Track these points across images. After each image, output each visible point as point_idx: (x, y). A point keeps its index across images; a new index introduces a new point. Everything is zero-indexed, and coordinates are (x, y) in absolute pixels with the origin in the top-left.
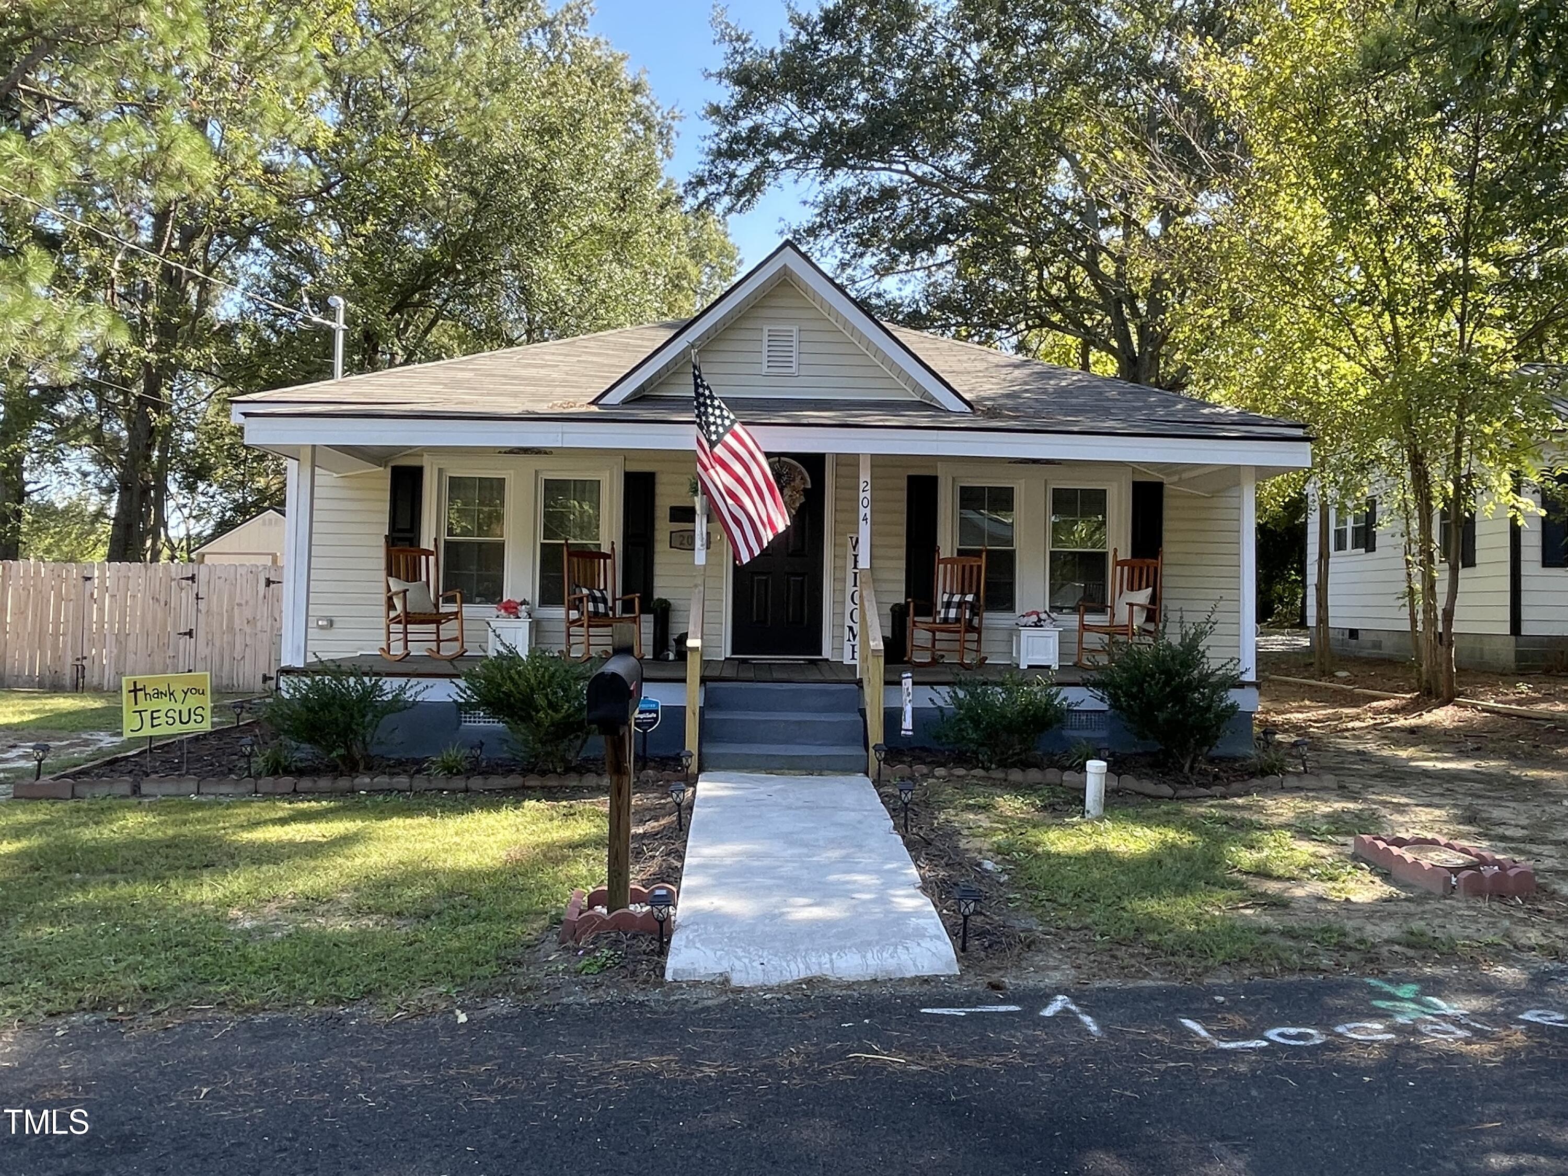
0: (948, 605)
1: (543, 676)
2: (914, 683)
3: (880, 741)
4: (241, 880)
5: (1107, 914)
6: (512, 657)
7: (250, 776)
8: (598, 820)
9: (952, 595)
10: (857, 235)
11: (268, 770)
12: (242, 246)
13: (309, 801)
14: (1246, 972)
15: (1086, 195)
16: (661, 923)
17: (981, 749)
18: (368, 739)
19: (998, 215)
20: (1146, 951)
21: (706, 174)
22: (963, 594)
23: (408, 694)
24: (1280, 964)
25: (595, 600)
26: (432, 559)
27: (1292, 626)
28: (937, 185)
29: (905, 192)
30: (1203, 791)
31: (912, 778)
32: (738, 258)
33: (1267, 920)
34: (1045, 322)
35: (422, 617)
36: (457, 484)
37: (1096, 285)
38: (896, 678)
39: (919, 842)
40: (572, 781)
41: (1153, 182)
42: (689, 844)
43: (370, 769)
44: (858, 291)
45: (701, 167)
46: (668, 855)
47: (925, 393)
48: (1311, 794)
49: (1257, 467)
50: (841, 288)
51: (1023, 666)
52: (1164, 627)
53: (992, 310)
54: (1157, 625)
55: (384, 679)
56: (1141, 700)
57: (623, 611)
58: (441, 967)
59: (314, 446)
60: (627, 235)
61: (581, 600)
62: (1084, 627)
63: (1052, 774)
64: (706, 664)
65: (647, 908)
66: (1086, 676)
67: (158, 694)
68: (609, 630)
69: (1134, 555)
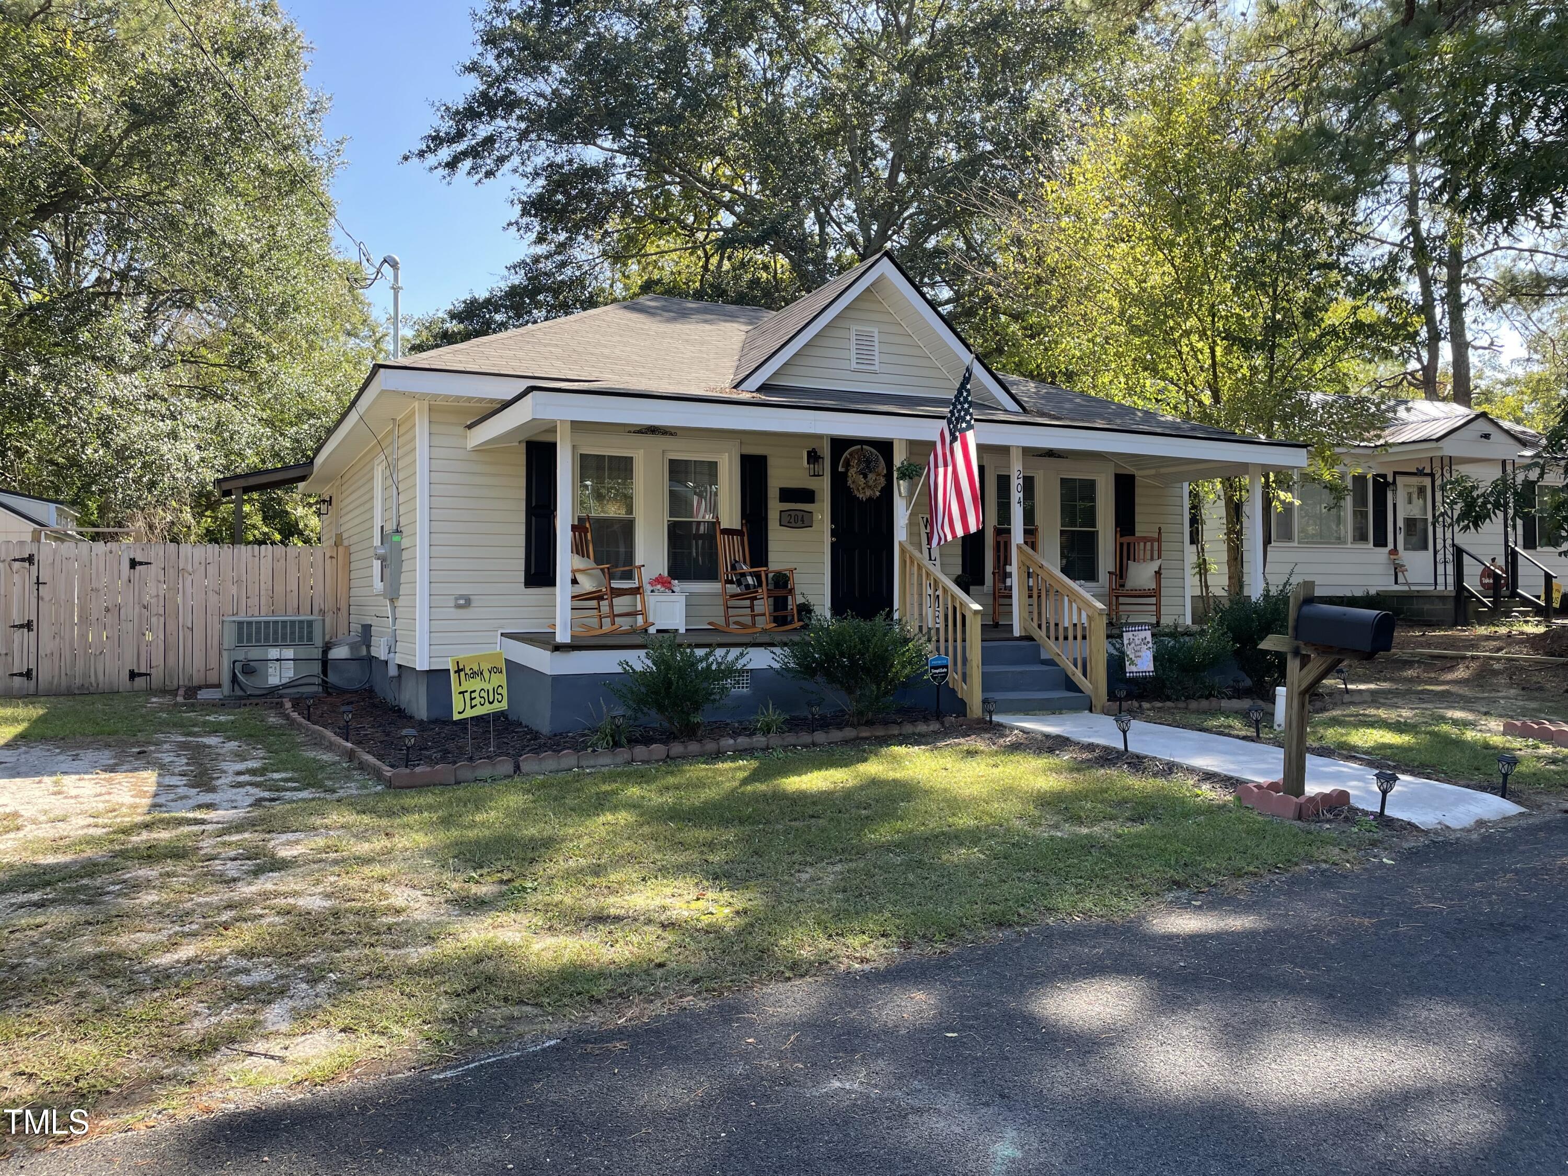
47: (985, 393)
67: (474, 674)
68: (748, 603)
69: (1116, 534)
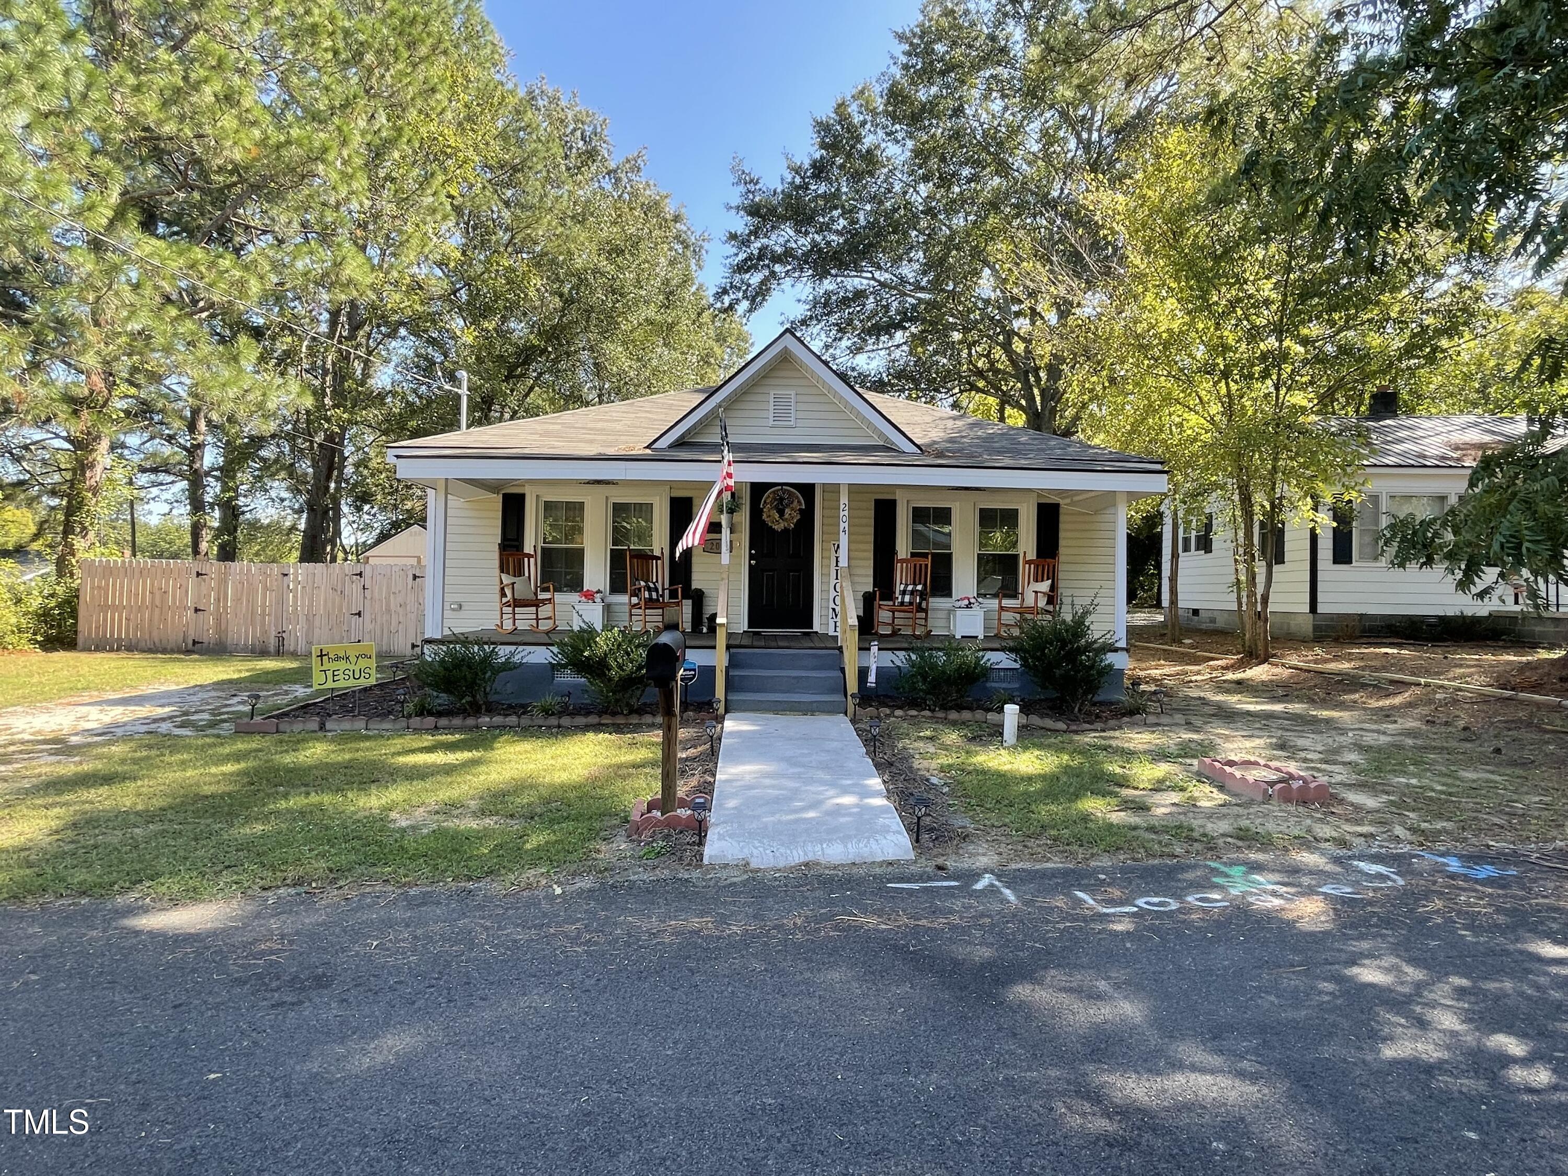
0: (904, 593)
2: (879, 649)
3: (855, 691)
4: (398, 792)
5: (1020, 816)
6: (590, 630)
7: (403, 716)
8: (653, 748)
9: (907, 585)
10: (837, 324)
11: (417, 712)
12: (393, 334)
13: (446, 735)
14: (1122, 857)
15: (1003, 295)
16: (700, 822)
17: (928, 696)
18: (488, 689)
19: (940, 310)
20: (1049, 842)
21: (729, 285)
22: (915, 584)
23: (517, 658)
24: (1146, 852)
25: (649, 589)
26: (532, 560)
27: (1151, 606)
28: (895, 288)
29: (871, 293)
30: (1087, 726)
31: (878, 717)
32: (751, 342)
33: (1135, 819)
34: (973, 387)
35: (526, 602)
36: (549, 507)
37: (1010, 359)
38: (867, 646)
39: (884, 764)
40: (634, 720)
41: (1056, 285)
42: (719, 765)
43: (489, 712)
44: (838, 366)
45: (724, 280)
46: (704, 773)
47: (887, 439)
48: (1166, 728)
49: (1128, 493)
50: (826, 363)
51: (958, 637)
52: (1060, 608)
53: (935, 379)
54: (1055, 607)
55: (499, 647)
56: (1043, 661)
57: (670, 598)
58: (542, 854)
59: (447, 479)
60: (671, 327)
61: (639, 589)
62: (1002, 608)
63: (979, 714)
64: (730, 635)
65: (689, 812)
66: (1004, 644)
67: (338, 658)
68: (660, 611)
69: (1038, 556)
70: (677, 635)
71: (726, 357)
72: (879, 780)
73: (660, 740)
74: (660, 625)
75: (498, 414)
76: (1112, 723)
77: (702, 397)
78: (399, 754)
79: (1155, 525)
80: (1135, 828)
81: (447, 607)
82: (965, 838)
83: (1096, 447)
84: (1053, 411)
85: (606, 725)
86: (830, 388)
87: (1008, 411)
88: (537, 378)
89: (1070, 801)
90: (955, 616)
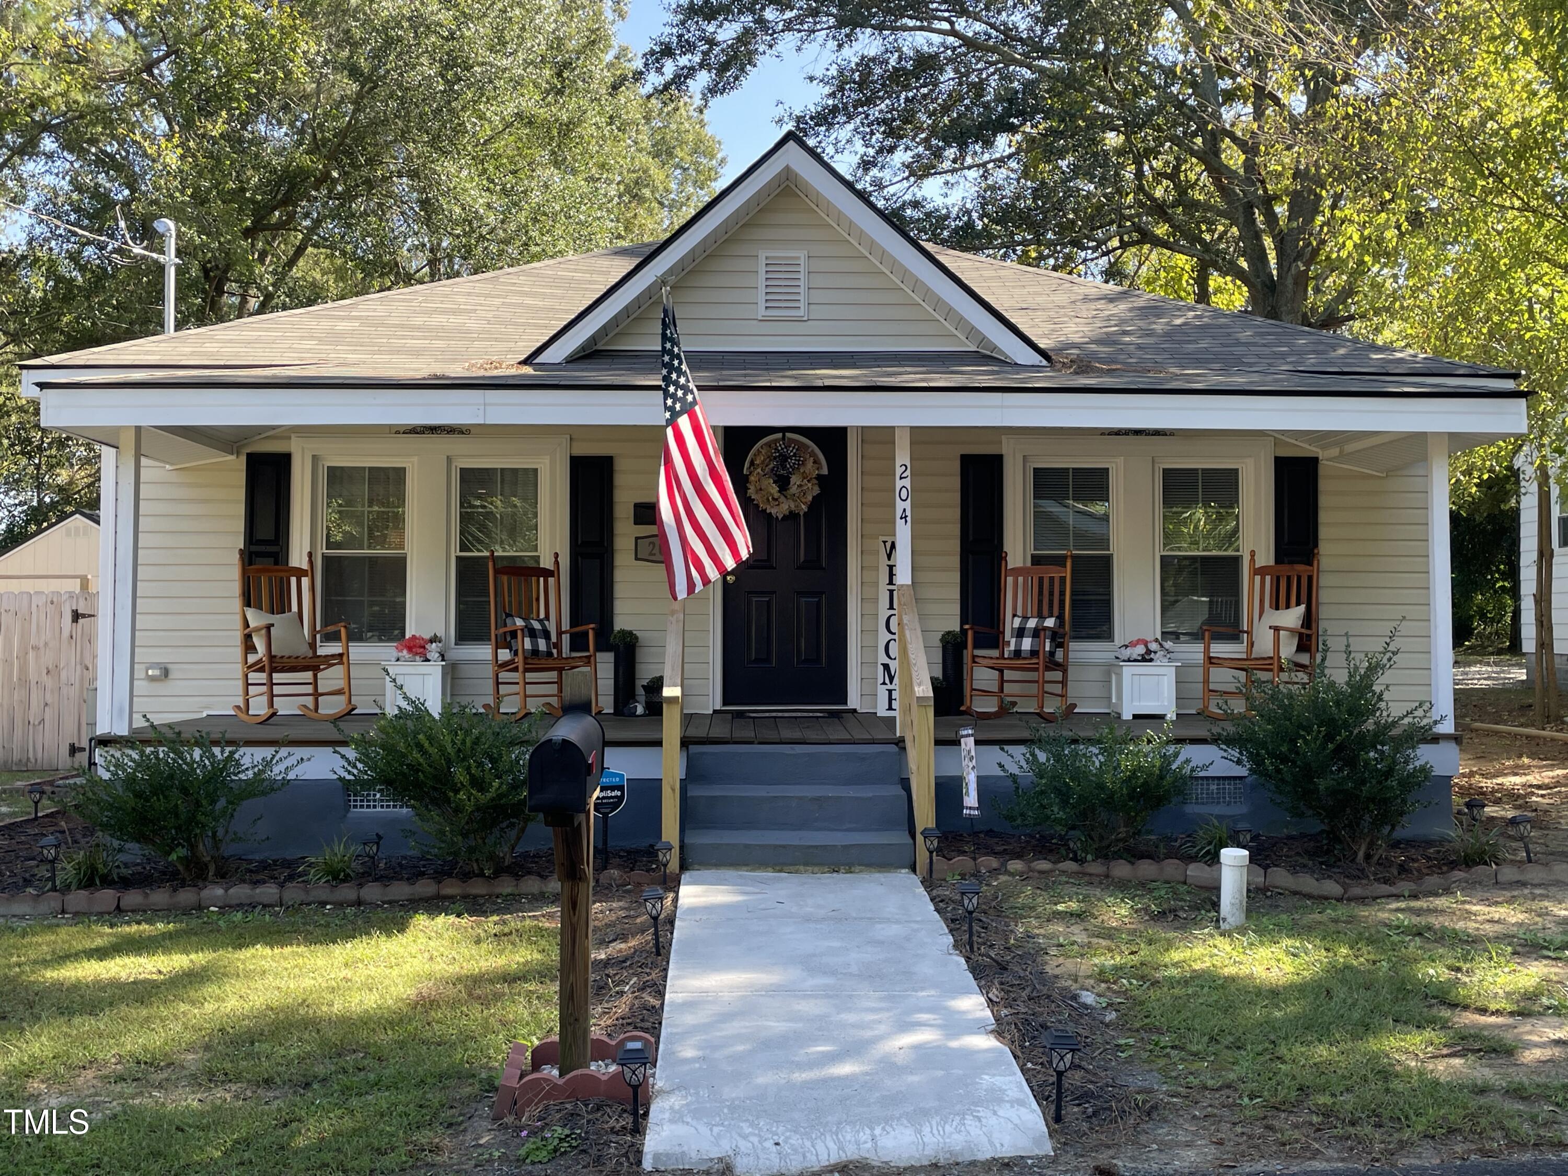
0: (1020, 633)
1: (464, 742)
2: (977, 743)
3: (931, 824)
4: (43, 1038)
5: (1258, 1067)
6: (419, 713)
7: (54, 889)
8: (543, 943)
9: (1025, 618)
10: (884, 122)
11: (80, 881)
12: (28, 149)
13: (139, 923)
14: (1459, 1149)
15: (1202, 59)
16: (635, 1088)
17: (1072, 832)
18: (220, 833)
19: (1080, 90)
20: (1315, 1119)
21: (675, 39)
22: (1041, 617)
23: (276, 770)
24: (1507, 1136)
25: (532, 633)
26: (305, 581)
27: (1500, 652)
28: (993, 50)
29: (950, 60)
30: (1385, 889)
31: (976, 875)
32: (719, 156)
33: (1484, 1073)
34: (1146, 237)
35: (293, 663)
36: (337, 476)
37: (1217, 182)
38: (950, 736)
39: (990, 966)
40: (506, 886)
41: (1300, 41)
42: (670, 973)
43: (223, 877)
44: (887, 200)
45: (667, 30)
46: (642, 989)
47: (983, 340)
48: (1538, 891)
49: (1452, 435)
50: (863, 196)
51: (1127, 716)
52: (1323, 660)
53: (1073, 222)
54: (1312, 658)
55: (242, 750)
56: (1294, 762)
57: (572, 649)
58: (328, 1157)
59: (138, 429)
60: (567, 129)
61: (514, 634)
62: (1211, 661)
63: (1172, 867)
64: (688, 719)
65: (613, 1068)
66: (1216, 730)
68: (553, 675)
69: (1278, 560)
70: (588, 722)
71: (673, 186)
72: (982, 1000)
73: (556, 925)
74: (554, 701)
75: (235, 300)
76: (1433, 880)
77: (628, 264)
78: (46, 964)
79: (1505, 496)
80: (1482, 1090)
81: (139, 673)
82: (1151, 1111)
83: (1387, 348)
84: (1302, 281)
85: (451, 898)
86: (873, 245)
87: (1215, 280)
88: (312, 230)
89: (1355, 1037)
90: (1120, 676)
